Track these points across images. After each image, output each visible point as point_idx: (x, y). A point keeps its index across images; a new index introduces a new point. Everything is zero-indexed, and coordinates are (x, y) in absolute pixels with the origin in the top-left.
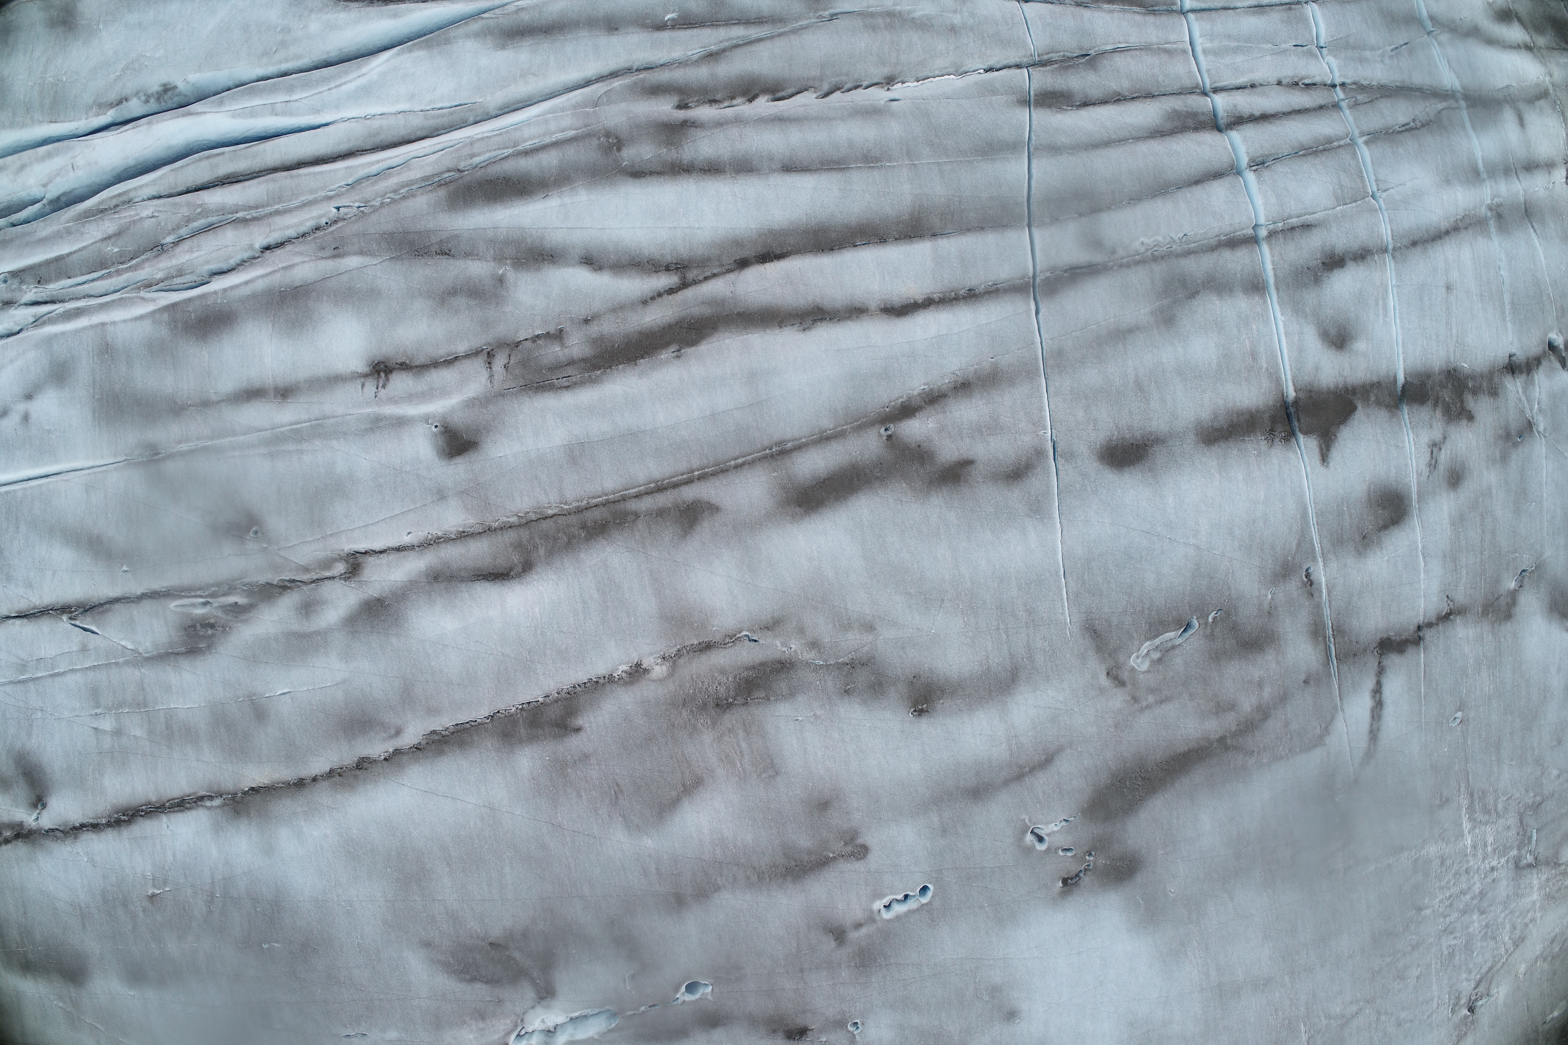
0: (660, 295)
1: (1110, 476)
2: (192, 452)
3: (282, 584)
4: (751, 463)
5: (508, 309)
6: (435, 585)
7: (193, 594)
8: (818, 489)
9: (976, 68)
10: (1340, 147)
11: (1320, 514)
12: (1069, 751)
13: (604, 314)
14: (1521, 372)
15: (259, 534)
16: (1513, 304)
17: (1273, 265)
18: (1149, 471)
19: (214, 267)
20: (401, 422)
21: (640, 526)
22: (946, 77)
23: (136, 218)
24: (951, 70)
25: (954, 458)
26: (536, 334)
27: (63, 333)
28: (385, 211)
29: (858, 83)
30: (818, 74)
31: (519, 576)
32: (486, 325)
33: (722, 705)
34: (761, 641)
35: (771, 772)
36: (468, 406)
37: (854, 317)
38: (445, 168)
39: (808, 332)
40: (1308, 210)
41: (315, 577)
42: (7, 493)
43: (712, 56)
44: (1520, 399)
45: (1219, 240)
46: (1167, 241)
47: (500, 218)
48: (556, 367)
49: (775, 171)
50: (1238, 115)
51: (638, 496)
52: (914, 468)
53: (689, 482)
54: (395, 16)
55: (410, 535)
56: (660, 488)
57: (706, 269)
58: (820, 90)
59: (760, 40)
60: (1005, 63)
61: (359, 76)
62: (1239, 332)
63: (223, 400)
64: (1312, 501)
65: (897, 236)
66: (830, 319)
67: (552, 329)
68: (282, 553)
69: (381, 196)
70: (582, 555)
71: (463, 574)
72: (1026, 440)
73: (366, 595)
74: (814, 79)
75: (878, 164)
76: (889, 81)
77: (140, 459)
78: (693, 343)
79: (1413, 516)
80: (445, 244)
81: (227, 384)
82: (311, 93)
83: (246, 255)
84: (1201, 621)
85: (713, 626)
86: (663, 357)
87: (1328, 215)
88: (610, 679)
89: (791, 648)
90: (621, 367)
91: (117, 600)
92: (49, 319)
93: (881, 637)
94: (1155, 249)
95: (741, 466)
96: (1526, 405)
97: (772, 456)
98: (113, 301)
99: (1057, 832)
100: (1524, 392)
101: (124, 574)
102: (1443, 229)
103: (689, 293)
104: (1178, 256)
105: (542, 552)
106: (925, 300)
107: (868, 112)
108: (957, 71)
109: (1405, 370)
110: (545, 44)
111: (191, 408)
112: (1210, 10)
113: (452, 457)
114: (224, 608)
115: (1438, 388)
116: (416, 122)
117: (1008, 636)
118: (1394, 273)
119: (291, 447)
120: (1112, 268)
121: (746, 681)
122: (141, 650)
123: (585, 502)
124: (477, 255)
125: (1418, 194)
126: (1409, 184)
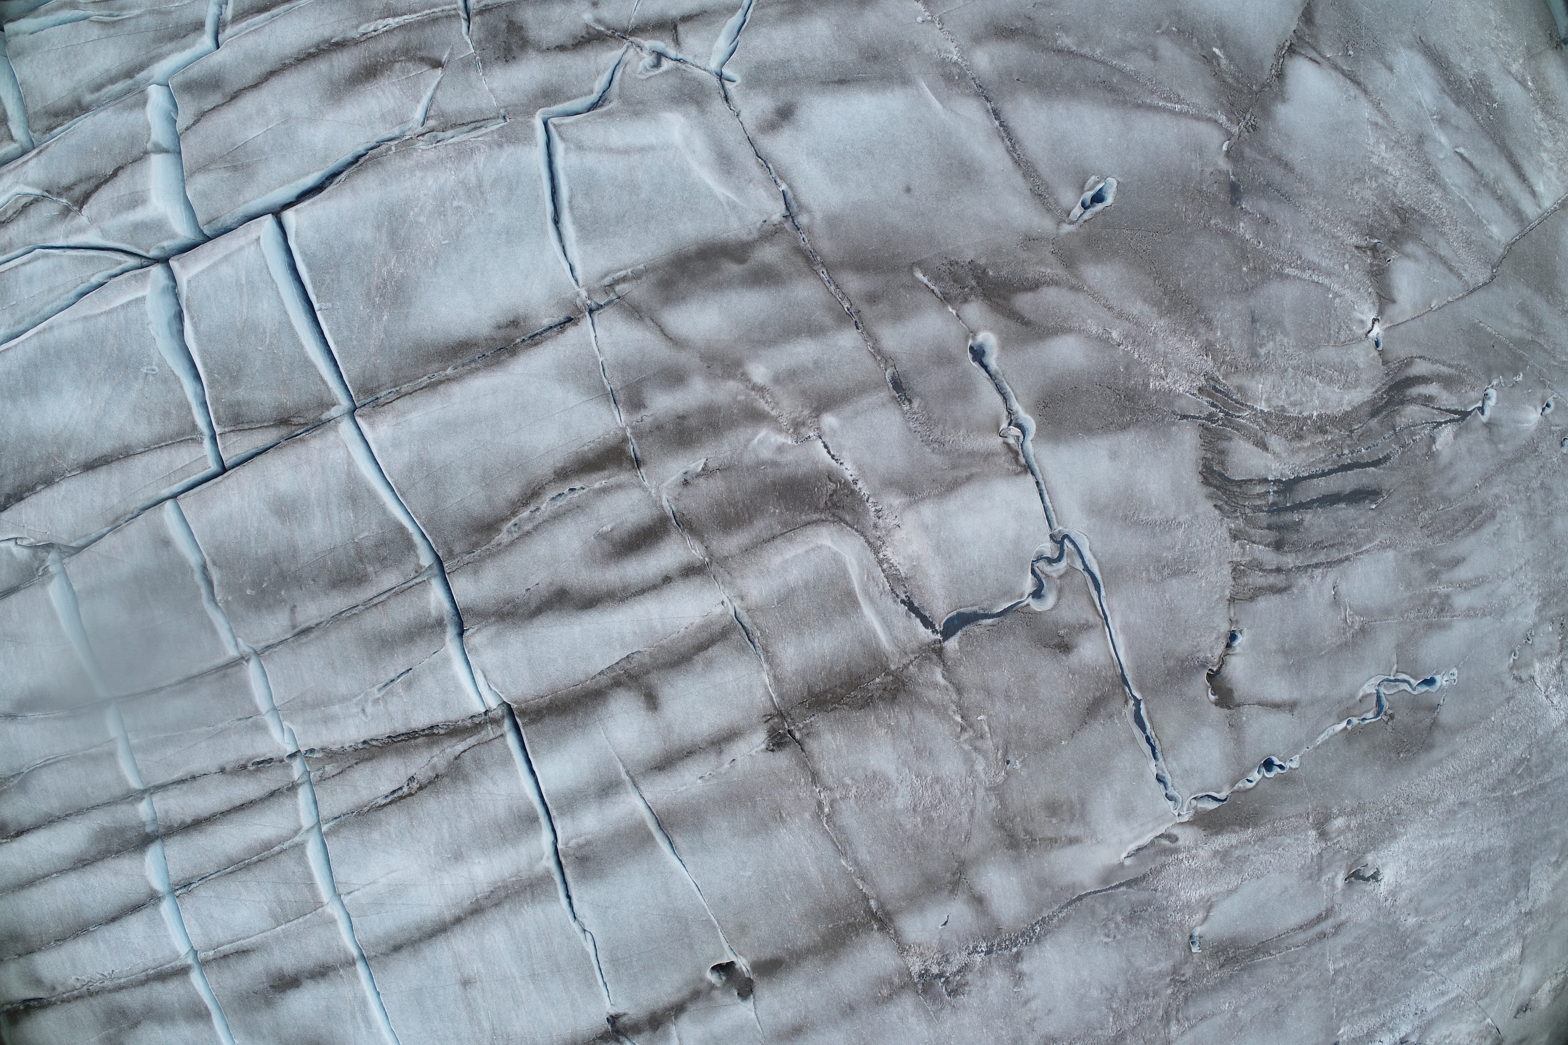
40: (240, 936)
45: (147, 975)
46: (99, 976)
87: (266, 937)
94: (89, 985)
102: (449, 919)
125: (398, 890)
126: (383, 881)
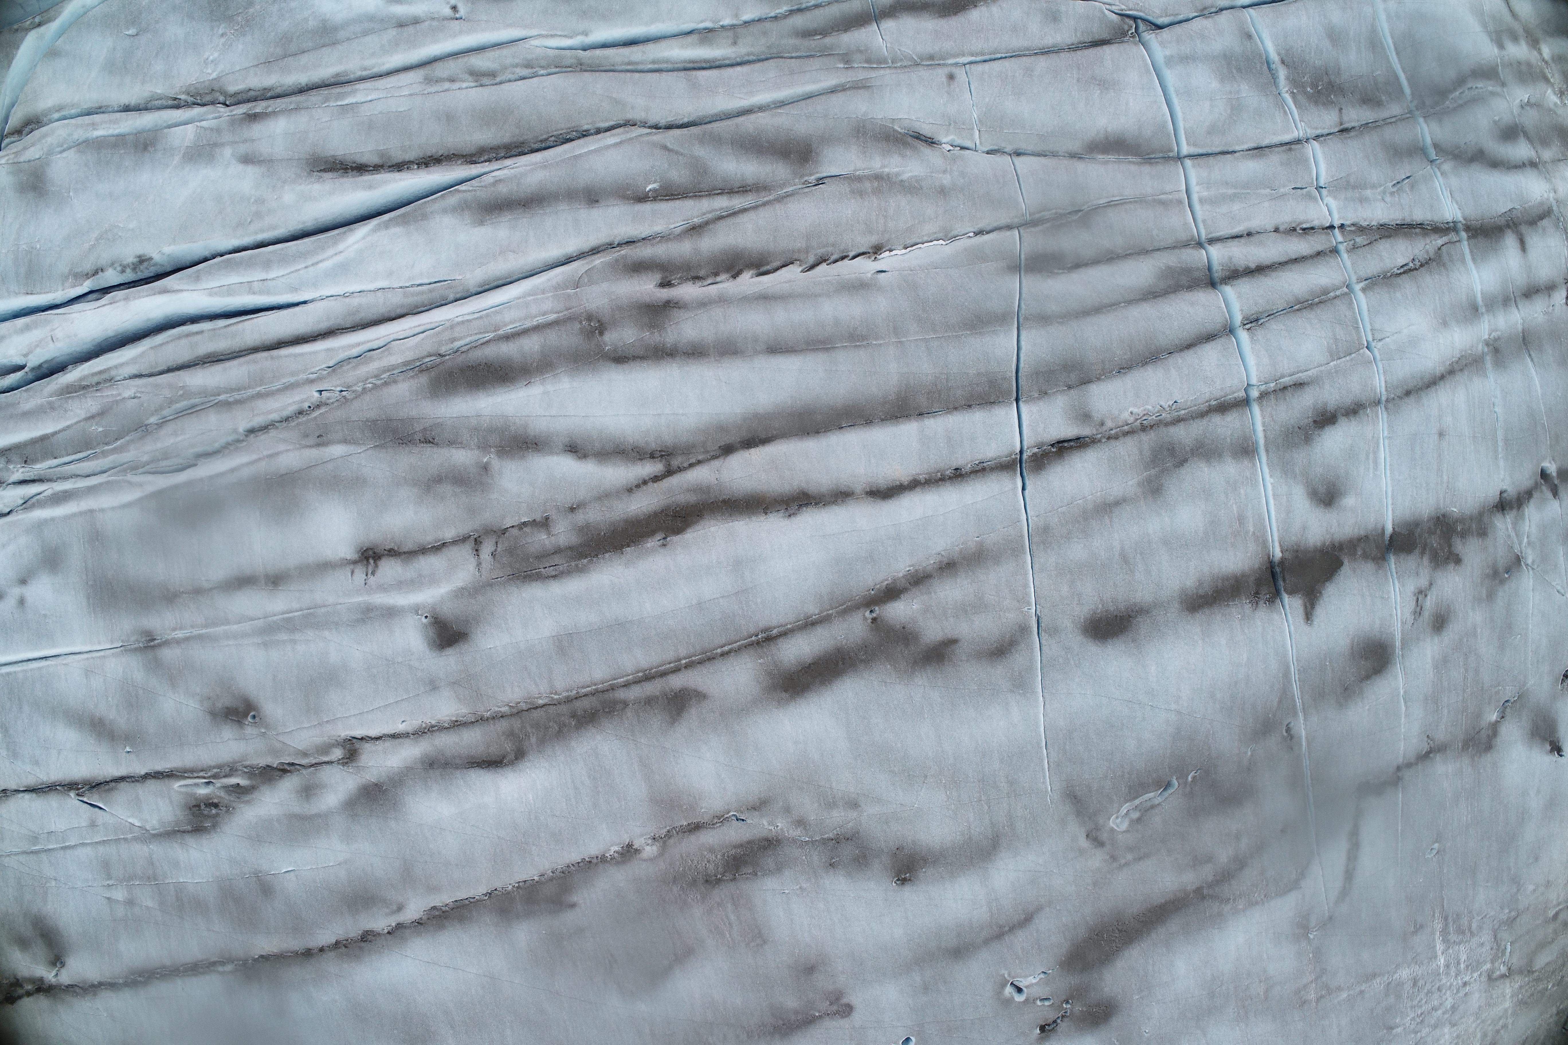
0: (645, 482)
1: (1093, 649)
2: (187, 639)
3: (281, 767)
4: (738, 650)
5: (494, 496)
6: (431, 771)
7: (196, 775)
8: (803, 674)
9: (966, 232)
10: (1336, 297)
11: (1302, 671)
12: (1048, 909)
13: (590, 502)
14: (1511, 508)
15: (257, 720)
16: (1506, 440)
17: (1263, 426)
18: (1133, 641)
19: (199, 449)
20: (390, 613)
21: (629, 714)
22: (935, 242)
23: (119, 398)
24: (941, 235)
25: (938, 638)
26: (523, 521)
27: (53, 519)
28: (367, 397)
29: (844, 254)
30: (804, 245)
31: (512, 763)
32: (472, 511)
33: (711, 881)
34: (749, 821)
35: (759, 941)
36: (456, 596)
37: (839, 501)
38: (425, 353)
39: (793, 518)
40: (1301, 368)
41: (314, 762)
42: (8, 674)
43: (695, 230)
44: (1509, 536)
45: (1209, 406)
46: (1156, 410)
47: (483, 406)
48: (543, 556)
49: (760, 353)
50: (1232, 268)
51: (626, 685)
52: (899, 649)
53: (676, 670)
54: (370, 187)
55: (404, 723)
56: (648, 677)
57: (691, 456)
58: (806, 263)
59: (744, 210)
60: (995, 224)
61: (336, 254)
62: (1227, 498)
63: (215, 588)
64: (1295, 659)
65: (883, 417)
66: (816, 504)
67: (538, 517)
68: (281, 738)
69: (363, 381)
70: (573, 743)
71: (458, 761)
72: (1011, 617)
73: (364, 780)
74: (799, 251)
75: (864, 343)
76: (876, 250)
77: (136, 646)
78: (679, 531)
79: (1395, 664)
80: (428, 432)
81: (217, 572)
82: (288, 271)
83: (230, 439)
84: (1181, 781)
85: (702, 808)
86: (649, 545)
87: (1321, 371)
88: (603, 859)
89: (777, 826)
90: (607, 555)
91: (122, 779)
92: (38, 501)
93: (865, 814)
94: (1144, 418)
95: (728, 653)
96: (1515, 540)
97: (758, 643)
98: (101, 484)
99: (1036, 984)
100: (1514, 528)
101: (128, 755)
102: (1438, 374)
103: (674, 481)
104: (1167, 424)
105: (533, 740)
106: (911, 482)
107: (854, 287)
108: (946, 236)
109: (1393, 521)
110: (525, 220)
111: (184, 595)
112: (1208, 155)
113: (443, 648)
114: (225, 788)
115: (1427, 535)
116: (396, 300)
117: (989, 807)
118: (1386, 425)
119: (284, 636)
120: (1100, 441)
121: (734, 857)
122: (148, 828)
123: (575, 692)
124: (461, 443)
125: (1414, 341)
126: (1405, 331)
